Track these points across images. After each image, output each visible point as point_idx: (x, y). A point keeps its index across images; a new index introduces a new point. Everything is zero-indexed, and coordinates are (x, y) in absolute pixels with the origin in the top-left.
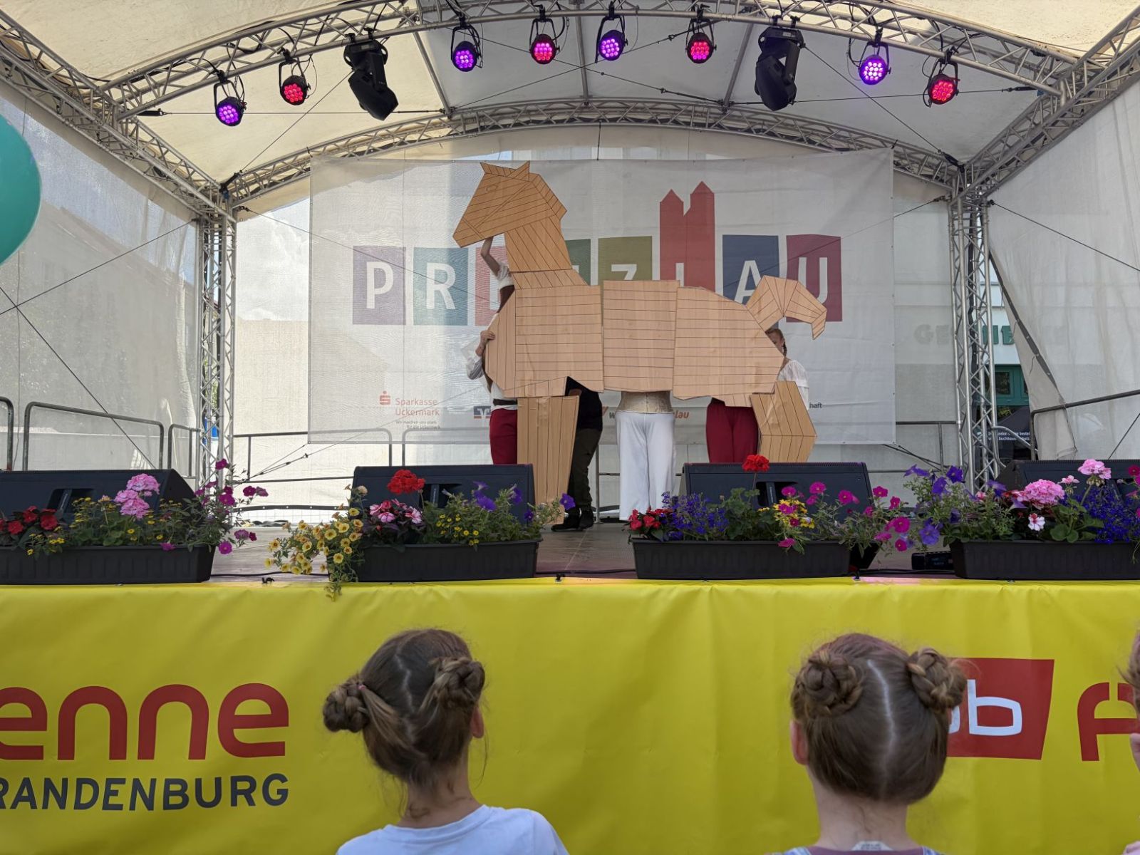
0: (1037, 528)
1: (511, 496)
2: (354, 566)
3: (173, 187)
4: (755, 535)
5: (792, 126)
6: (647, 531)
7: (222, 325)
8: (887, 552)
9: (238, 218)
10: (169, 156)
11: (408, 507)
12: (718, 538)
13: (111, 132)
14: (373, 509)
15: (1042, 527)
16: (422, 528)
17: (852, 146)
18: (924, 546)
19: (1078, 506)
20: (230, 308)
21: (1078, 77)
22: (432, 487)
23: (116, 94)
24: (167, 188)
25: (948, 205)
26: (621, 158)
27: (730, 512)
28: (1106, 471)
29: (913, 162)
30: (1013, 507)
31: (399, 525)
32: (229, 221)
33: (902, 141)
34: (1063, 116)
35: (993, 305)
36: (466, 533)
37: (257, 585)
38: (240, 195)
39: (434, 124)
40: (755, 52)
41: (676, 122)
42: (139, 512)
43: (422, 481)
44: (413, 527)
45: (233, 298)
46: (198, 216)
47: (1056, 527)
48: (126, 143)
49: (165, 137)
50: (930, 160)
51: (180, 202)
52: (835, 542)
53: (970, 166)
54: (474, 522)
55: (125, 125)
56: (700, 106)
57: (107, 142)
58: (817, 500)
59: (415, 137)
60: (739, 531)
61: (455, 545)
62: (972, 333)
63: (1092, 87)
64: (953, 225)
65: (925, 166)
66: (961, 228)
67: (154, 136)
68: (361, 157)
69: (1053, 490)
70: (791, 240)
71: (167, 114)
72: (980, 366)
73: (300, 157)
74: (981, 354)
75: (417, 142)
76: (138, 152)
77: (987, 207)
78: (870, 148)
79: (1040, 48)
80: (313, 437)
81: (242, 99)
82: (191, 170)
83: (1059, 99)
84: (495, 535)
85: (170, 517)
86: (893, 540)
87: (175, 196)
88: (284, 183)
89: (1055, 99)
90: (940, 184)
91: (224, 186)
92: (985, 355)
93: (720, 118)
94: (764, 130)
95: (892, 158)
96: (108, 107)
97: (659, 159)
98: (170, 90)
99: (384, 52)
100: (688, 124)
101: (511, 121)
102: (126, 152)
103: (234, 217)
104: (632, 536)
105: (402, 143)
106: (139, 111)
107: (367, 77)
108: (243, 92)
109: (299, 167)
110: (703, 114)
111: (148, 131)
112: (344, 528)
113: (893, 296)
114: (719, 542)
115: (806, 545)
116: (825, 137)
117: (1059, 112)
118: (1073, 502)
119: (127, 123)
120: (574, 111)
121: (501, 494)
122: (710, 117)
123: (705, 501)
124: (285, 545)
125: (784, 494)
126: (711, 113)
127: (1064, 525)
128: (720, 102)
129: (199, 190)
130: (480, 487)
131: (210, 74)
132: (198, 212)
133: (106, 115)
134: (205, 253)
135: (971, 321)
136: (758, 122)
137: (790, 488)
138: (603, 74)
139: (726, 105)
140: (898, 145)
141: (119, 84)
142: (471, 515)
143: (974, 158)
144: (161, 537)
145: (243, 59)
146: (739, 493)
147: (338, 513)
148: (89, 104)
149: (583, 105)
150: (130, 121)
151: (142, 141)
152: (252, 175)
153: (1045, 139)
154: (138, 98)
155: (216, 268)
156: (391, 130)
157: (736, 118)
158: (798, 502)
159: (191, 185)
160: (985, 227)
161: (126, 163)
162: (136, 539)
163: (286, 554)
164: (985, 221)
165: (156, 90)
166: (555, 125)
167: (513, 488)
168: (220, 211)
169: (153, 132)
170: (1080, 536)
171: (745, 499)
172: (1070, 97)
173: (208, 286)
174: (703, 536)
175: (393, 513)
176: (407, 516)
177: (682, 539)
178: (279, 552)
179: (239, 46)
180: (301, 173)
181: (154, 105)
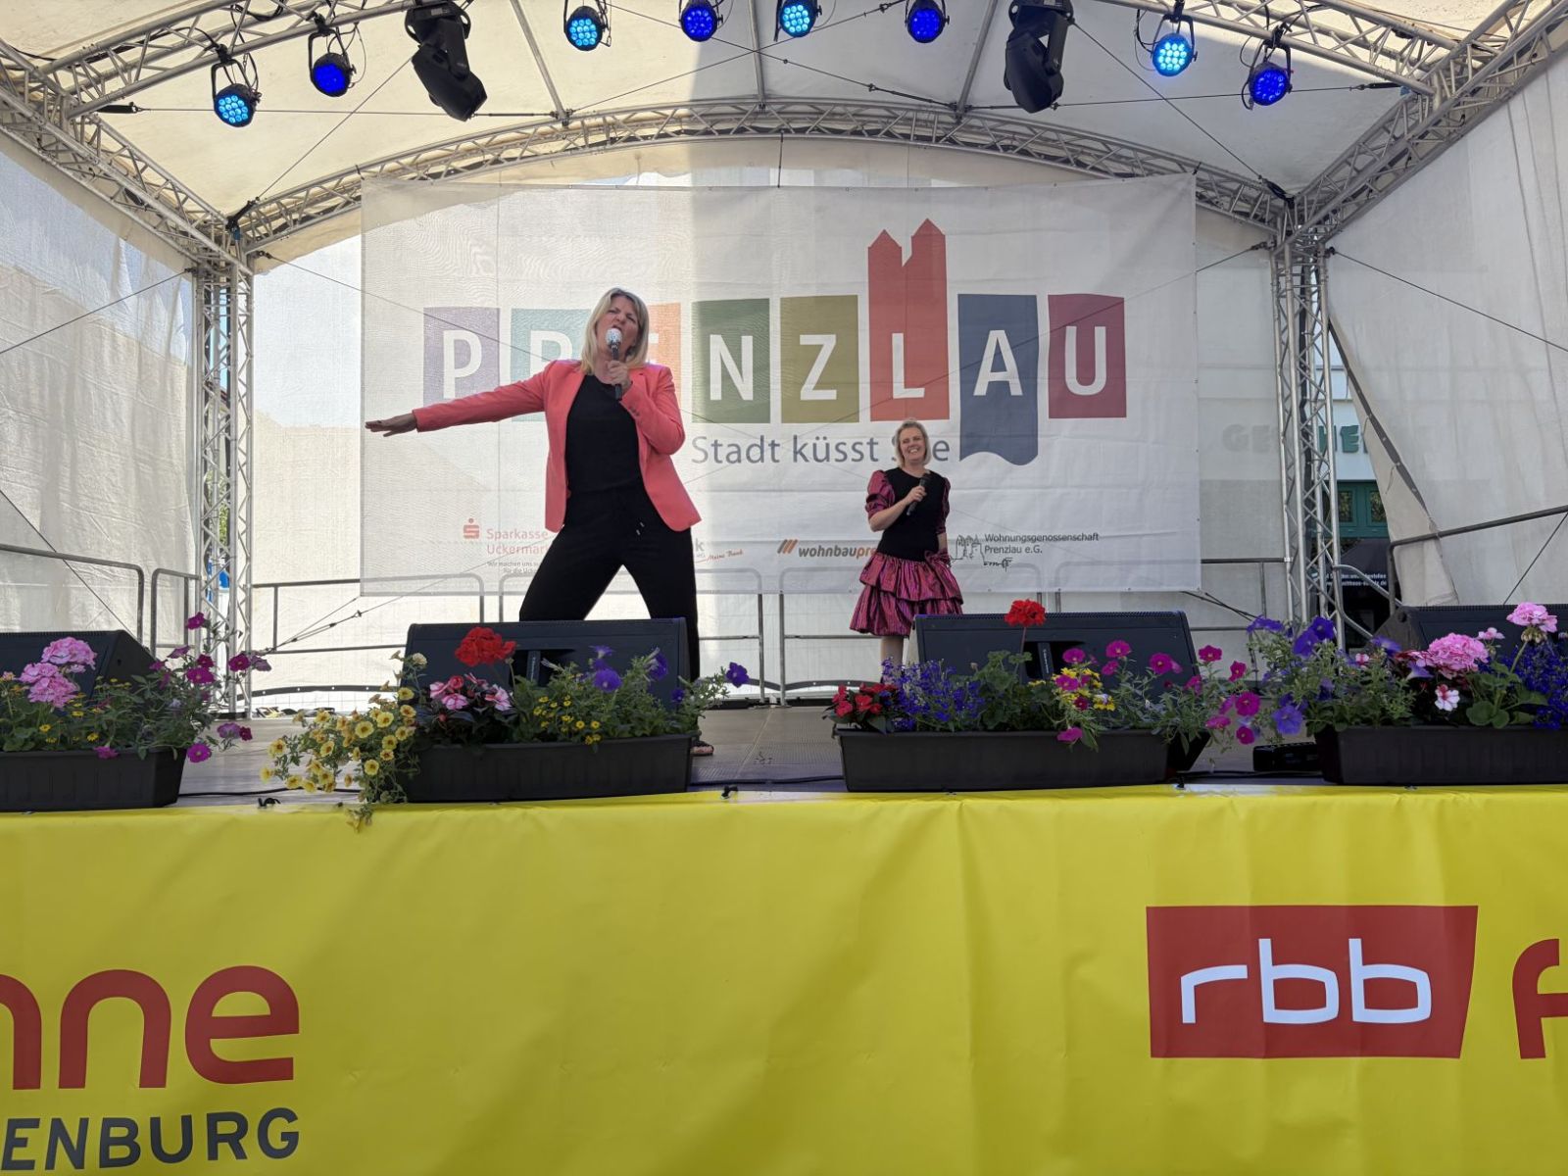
0: (1448, 708)
1: (650, 665)
2: (401, 778)
3: (156, 221)
4: (1025, 723)
5: (1054, 141)
6: (861, 719)
7: (233, 424)
8: (1224, 745)
9: (256, 268)
10: (149, 176)
11: (490, 685)
12: (968, 728)
13: (58, 135)
14: (435, 688)
15: (1456, 706)
16: (511, 718)
17: (1137, 171)
18: (1279, 736)
19: (1508, 673)
20: (244, 400)
21: (1458, 69)
22: (530, 653)
23: (66, 80)
24: (145, 221)
25: (1271, 253)
26: (812, 184)
27: (987, 688)
28: (1548, 619)
29: (1222, 194)
30: (1412, 675)
31: (475, 714)
32: (241, 272)
33: (1208, 162)
34: (1436, 124)
35: (1334, 397)
36: (580, 725)
37: (250, 810)
38: (257, 235)
39: (543, 134)
40: (1004, 27)
41: (889, 134)
42: (58, 697)
43: (511, 645)
44: (497, 717)
45: (249, 385)
46: (195, 265)
47: (1475, 705)
48: (81, 152)
49: (142, 145)
50: (1246, 190)
51: (167, 243)
52: (1145, 732)
53: (1303, 199)
54: (592, 708)
55: (79, 127)
56: (923, 111)
57: (53, 151)
58: (1118, 668)
59: (515, 153)
60: (1002, 718)
61: (566, 744)
62: (1305, 434)
63: (1479, 81)
64: (1278, 283)
65: (1239, 199)
66: (1289, 286)
67: (126, 144)
68: (437, 180)
69: (1473, 649)
70: (1054, 301)
71: (143, 110)
72: (1317, 481)
73: (346, 179)
74: (1317, 463)
75: (518, 161)
76: (100, 165)
77: (1325, 257)
78: (1163, 174)
79: (1405, 26)
80: (369, 587)
81: (254, 87)
82: (182, 197)
83: (1431, 100)
84: (628, 727)
85: (108, 706)
86: (1233, 728)
87: (157, 233)
88: (322, 218)
89: (1424, 100)
90: (1260, 225)
91: (233, 221)
92: (1323, 463)
93: (954, 128)
94: (1015, 147)
95: (1194, 189)
96: (54, 99)
97: (866, 185)
98: (146, 74)
99: (465, 21)
100: (907, 137)
101: (654, 131)
102: (82, 166)
103: (248, 266)
104: (839, 726)
105: (496, 161)
106: (98, 105)
107: (441, 56)
108: (256, 78)
109: (346, 195)
110: (927, 123)
111: (117, 137)
112: (386, 720)
113: (1197, 381)
114: (970, 733)
115: (1101, 738)
116: (1101, 157)
117: (1431, 117)
118: (1501, 668)
119: (82, 124)
120: (744, 117)
121: (635, 663)
122: (938, 128)
123: (947, 671)
124: (295, 746)
125: (1067, 661)
126: (939, 122)
127: (1487, 702)
128: (953, 106)
129: (195, 224)
130: (601, 653)
131: (206, 49)
132: (195, 258)
133: (50, 111)
134: (206, 319)
135: (1303, 418)
136: (1006, 135)
137: (1076, 650)
138: (786, 61)
139: (961, 110)
140: (1202, 169)
141: (69, 65)
142: (588, 697)
143: (1309, 187)
144: (93, 737)
145: (256, 28)
146: (1001, 658)
147: (379, 696)
148: (22, 94)
149: (758, 109)
150: (87, 120)
151: (107, 152)
152: (274, 205)
153: (1410, 158)
154: (99, 86)
155: (223, 342)
156: (480, 142)
157: (974, 130)
158: (1088, 672)
159: (183, 218)
160: (1322, 287)
161: (83, 183)
162: (55, 739)
163: (296, 760)
164: (1322, 278)
165: (126, 75)
166: (717, 136)
167: (654, 654)
168: (227, 256)
169: (123, 138)
170: (1512, 718)
171: (1010, 667)
172: (1446, 96)
173: (211, 367)
174: (946, 725)
175: (465, 694)
176: (487, 699)
177: (914, 730)
178: (285, 756)
179: (250, 9)
180: (348, 203)
181: (122, 96)
